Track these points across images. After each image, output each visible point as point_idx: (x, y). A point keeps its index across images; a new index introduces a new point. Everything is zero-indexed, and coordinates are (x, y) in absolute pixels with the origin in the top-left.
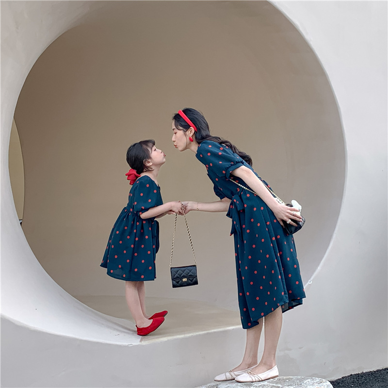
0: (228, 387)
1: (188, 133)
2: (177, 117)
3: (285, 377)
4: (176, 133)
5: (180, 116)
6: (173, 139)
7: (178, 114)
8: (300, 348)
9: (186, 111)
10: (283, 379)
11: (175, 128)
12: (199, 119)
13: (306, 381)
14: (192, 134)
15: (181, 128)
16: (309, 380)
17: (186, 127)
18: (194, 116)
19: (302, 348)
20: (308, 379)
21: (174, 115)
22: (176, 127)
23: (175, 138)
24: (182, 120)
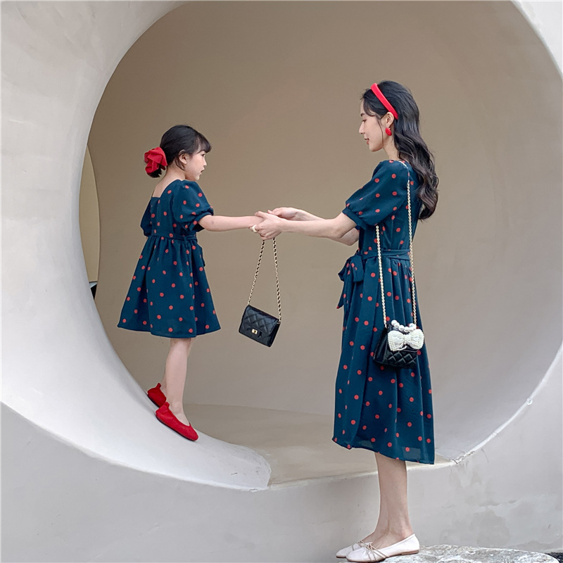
0: (400, 561)
1: (384, 121)
2: (369, 96)
3: (488, 550)
4: (365, 121)
5: (373, 93)
6: (361, 130)
7: (370, 91)
8: (512, 502)
9: (383, 86)
10: (485, 553)
11: (364, 112)
12: (403, 100)
13: (521, 558)
14: (390, 123)
15: (373, 113)
16: (526, 556)
17: (382, 112)
18: (396, 94)
19: (514, 501)
20: (524, 554)
21: (364, 92)
22: (365, 110)
23: (364, 129)
24: (375, 100)
